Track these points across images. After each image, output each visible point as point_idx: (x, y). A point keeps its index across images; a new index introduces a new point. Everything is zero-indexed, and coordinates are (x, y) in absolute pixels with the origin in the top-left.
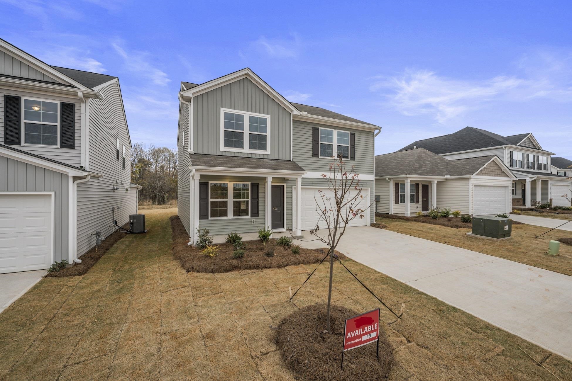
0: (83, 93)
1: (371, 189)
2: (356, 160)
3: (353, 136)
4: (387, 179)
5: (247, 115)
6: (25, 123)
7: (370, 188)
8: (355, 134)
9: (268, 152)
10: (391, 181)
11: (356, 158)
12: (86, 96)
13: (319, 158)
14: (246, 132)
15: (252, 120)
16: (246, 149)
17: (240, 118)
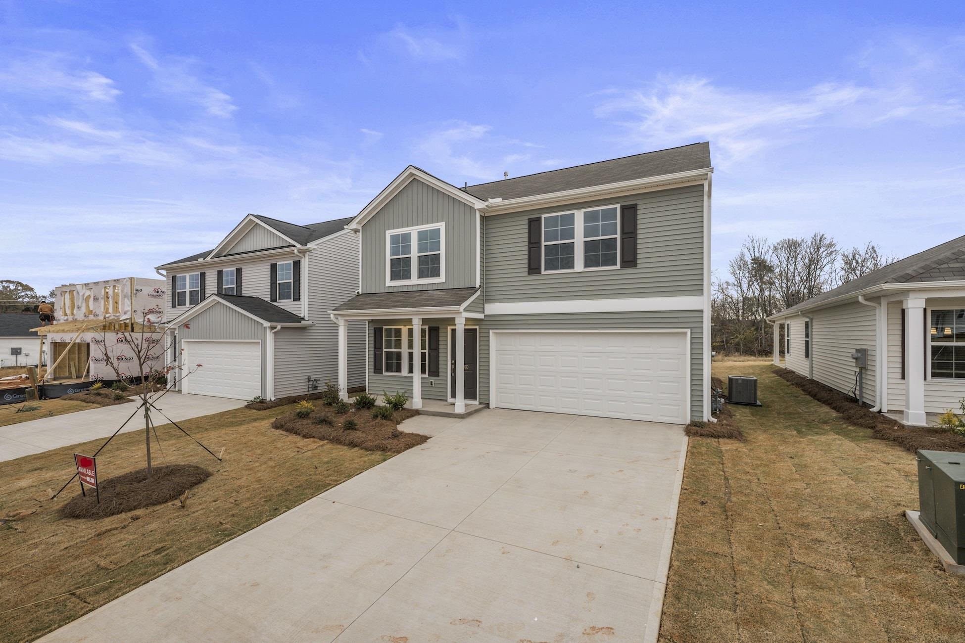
0: (298, 250)
1: (692, 333)
2: (639, 266)
3: (630, 212)
4: (860, 299)
5: (414, 231)
6: (279, 284)
7: (689, 331)
8: (636, 205)
9: (442, 279)
10: (880, 304)
11: (639, 261)
12: (303, 252)
13: (542, 274)
14: (414, 254)
15: (422, 236)
16: (415, 280)
17: (406, 238)
